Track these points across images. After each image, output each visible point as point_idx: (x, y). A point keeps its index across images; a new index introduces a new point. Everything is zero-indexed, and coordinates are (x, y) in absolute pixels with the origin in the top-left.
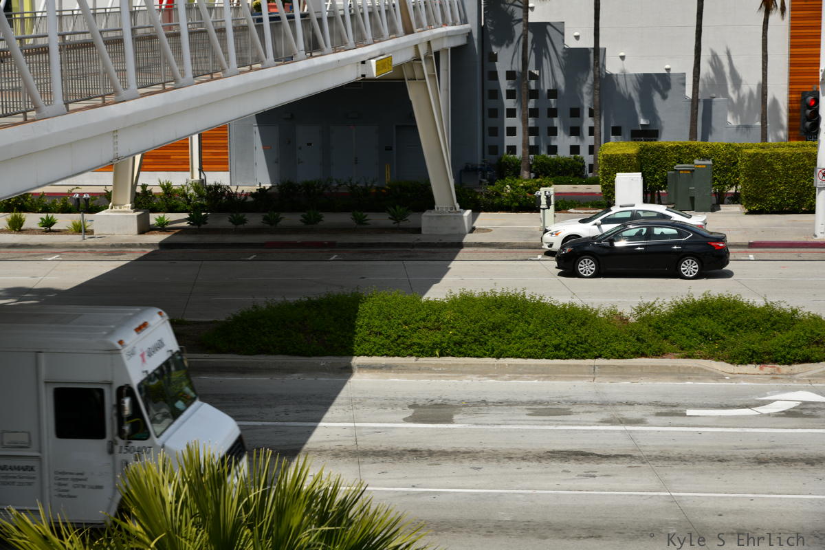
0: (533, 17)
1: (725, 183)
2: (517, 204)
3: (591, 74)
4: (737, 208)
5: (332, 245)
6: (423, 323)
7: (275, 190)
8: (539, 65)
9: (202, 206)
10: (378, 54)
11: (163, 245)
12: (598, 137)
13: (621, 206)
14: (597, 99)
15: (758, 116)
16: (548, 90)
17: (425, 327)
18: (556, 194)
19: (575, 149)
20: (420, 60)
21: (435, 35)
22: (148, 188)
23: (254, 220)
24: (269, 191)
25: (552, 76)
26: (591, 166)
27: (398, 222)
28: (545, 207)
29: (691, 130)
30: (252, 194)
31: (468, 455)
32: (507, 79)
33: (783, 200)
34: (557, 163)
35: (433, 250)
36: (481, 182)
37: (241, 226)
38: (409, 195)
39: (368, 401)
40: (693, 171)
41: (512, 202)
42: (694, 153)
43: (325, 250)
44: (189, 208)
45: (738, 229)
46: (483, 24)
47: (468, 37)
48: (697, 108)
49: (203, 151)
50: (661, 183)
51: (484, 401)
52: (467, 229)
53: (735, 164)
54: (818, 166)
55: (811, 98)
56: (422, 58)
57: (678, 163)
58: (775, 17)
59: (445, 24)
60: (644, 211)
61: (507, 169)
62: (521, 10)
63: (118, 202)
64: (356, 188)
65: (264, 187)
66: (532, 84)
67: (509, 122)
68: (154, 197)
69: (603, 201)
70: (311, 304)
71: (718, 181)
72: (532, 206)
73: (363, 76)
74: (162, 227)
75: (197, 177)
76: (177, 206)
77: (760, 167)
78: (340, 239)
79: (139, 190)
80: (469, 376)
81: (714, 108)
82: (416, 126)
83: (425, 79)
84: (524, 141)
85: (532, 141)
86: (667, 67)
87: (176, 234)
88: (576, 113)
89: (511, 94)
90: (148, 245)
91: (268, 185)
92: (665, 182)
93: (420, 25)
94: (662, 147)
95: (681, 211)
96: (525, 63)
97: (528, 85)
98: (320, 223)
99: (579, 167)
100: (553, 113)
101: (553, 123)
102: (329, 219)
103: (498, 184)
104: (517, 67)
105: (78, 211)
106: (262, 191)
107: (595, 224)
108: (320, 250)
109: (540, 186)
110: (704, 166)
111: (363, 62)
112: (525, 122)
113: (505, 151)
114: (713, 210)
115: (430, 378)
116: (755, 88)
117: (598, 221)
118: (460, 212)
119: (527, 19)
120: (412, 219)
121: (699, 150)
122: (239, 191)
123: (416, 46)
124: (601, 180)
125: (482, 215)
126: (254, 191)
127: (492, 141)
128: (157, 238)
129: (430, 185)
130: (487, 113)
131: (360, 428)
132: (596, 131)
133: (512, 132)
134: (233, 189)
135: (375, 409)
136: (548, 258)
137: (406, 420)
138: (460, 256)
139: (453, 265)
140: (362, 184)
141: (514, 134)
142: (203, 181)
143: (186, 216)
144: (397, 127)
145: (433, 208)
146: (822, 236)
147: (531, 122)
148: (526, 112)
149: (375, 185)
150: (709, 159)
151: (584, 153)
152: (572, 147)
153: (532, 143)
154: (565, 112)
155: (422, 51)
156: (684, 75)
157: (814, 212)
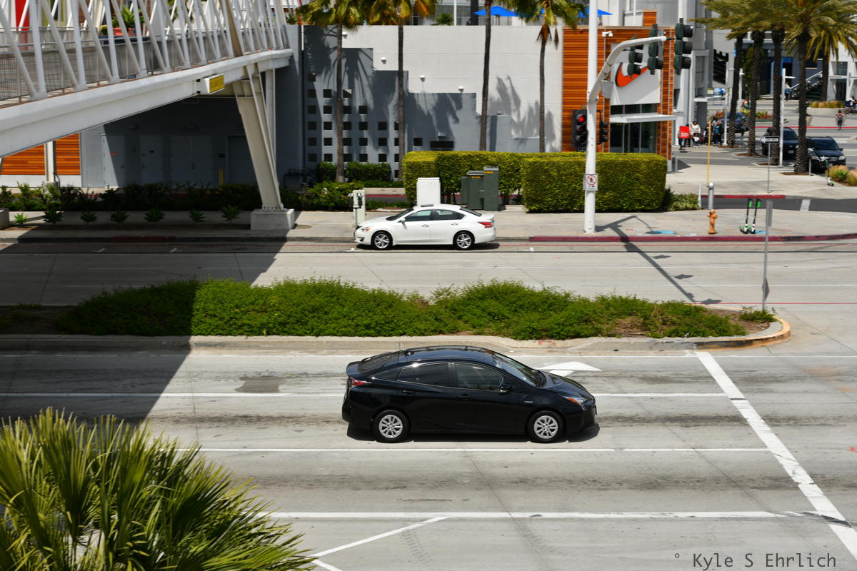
0: (346, 44)
1: (510, 187)
2: (332, 204)
3: (396, 94)
4: (520, 208)
5: (172, 239)
6: (252, 307)
7: (122, 191)
8: (351, 86)
9: (57, 205)
10: (212, 73)
11: (21, 239)
12: (402, 146)
13: (422, 206)
14: (402, 114)
15: (536, 131)
16: (360, 107)
17: (253, 310)
18: (367, 196)
19: (383, 158)
20: (248, 79)
21: (261, 58)
22: (8, 190)
23: (103, 217)
24: (116, 192)
25: (362, 96)
26: (397, 172)
27: (230, 220)
28: (357, 206)
29: (481, 141)
30: (101, 195)
31: (291, 420)
32: (325, 96)
33: (558, 201)
34: (367, 169)
35: (260, 243)
36: (302, 185)
37: (91, 223)
38: (240, 196)
39: (205, 374)
40: (483, 176)
41: (329, 202)
42: (484, 161)
43: (166, 244)
44: (44, 207)
45: (521, 226)
46: (303, 49)
47: (290, 60)
48: (486, 123)
49: (58, 157)
50: (456, 187)
51: (306, 374)
52: (290, 225)
53: (517, 170)
54: (587, 172)
55: (580, 115)
56: (250, 77)
57: (470, 169)
58: (550, 46)
59: (270, 48)
60: (442, 211)
61: (324, 174)
62: (336, 39)
64: (193, 190)
65: (112, 189)
66: (346, 102)
67: (326, 134)
68: (13, 196)
69: (407, 201)
70: (154, 291)
71: (504, 185)
72: (346, 206)
73: (199, 92)
74: (20, 224)
75: (51, 180)
76: (35, 205)
77: (538, 172)
78: (179, 234)
80: (292, 352)
81: (499, 123)
82: (245, 137)
83: (252, 96)
84: (339, 150)
85: (346, 150)
86: (461, 88)
87: (33, 229)
88: (383, 126)
89: (327, 110)
90: (8, 240)
91: (115, 187)
92: (459, 186)
93: (248, 49)
94: (456, 156)
95: (473, 210)
96: (339, 83)
97: (342, 101)
98: (162, 220)
99: (387, 172)
100: (363, 126)
101: (363, 135)
102: (170, 216)
103: (317, 187)
104: (333, 86)
106: (110, 192)
107: (400, 222)
108: (161, 244)
109: (353, 188)
110: (492, 173)
111: (198, 81)
112: (340, 134)
113: (323, 159)
114: (499, 210)
115: (259, 353)
116: (533, 105)
117: (402, 218)
118: (283, 211)
119: (341, 45)
120: (242, 217)
121: (487, 158)
122: (90, 192)
123: (245, 67)
124: (405, 183)
125: (303, 213)
126: (103, 192)
127: (311, 149)
128: (17, 233)
129: (257, 187)
130: (307, 126)
131: (198, 397)
132: (401, 142)
133: (328, 142)
134: (85, 190)
135: (211, 381)
136: (360, 250)
137: (238, 390)
138: (281, 251)
139: (278, 256)
140: (198, 187)
141: (331, 144)
142: (57, 184)
143: (42, 214)
144: (229, 137)
145: (260, 207)
146: (590, 232)
147: (345, 134)
148: (341, 125)
149: (210, 187)
150: (495, 166)
151: (390, 161)
152: (380, 155)
153: (346, 152)
154: (373, 125)
155: (251, 72)
156: (474, 95)
157: (581, 210)
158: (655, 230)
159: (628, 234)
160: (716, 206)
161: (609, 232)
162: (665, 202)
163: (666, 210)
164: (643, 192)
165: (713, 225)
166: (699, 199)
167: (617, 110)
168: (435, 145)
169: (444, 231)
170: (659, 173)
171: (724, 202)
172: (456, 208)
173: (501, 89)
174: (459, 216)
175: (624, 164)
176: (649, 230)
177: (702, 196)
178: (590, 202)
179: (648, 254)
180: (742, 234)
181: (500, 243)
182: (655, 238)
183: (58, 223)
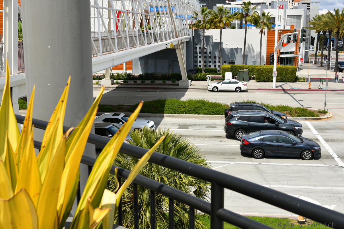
0: (206, 34)
1: (251, 75)
2: (201, 79)
3: (219, 48)
4: (254, 81)
5: (158, 88)
7: (144, 75)
8: (207, 46)
9: (126, 78)
10: (170, 42)
11: (117, 87)
13: (227, 80)
14: (221, 54)
15: (259, 59)
16: (209, 52)
18: (211, 77)
19: (215, 66)
20: (179, 44)
21: (182, 38)
22: (113, 74)
23: (139, 82)
25: (209, 49)
26: (219, 70)
27: (173, 83)
28: (208, 80)
29: (243, 62)
30: (138, 76)
31: (192, 136)
32: (199, 49)
33: (265, 79)
34: (211, 69)
35: (181, 89)
36: (193, 74)
37: (136, 83)
38: (176, 76)
39: (169, 124)
40: (244, 72)
42: (244, 67)
43: (156, 89)
44: (123, 79)
45: (254, 86)
46: (193, 36)
47: (190, 39)
48: (244, 57)
49: (127, 65)
52: (190, 85)
53: (253, 70)
54: (274, 71)
55: (272, 55)
57: (240, 70)
58: (263, 35)
59: (185, 36)
60: (232, 81)
61: (199, 71)
62: (203, 33)
63: (106, 77)
66: (205, 51)
67: (199, 59)
68: (115, 76)
69: (222, 78)
71: (249, 74)
72: (205, 80)
73: (167, 48)
74: (117, 83)
75: (125, 72)
76: (120, 78)
77: (259, 71)
78: (160, 87)
79: (111, 74)
80: (192, 119)
81: (248, 57)
82: (178, 60)
83: (180, 48)
84: (203, 64)
86: (238, 47)
87: (120, 85)
88: (215, 57)
89: (200, 53)
90: (114, 87)
92: (237, 74)
93: (179, 36)
94: (236, 66)
95: (241, 81)
96: (203, 45)
98: (155, 83)
99: (216, 70)
100: (210, 57)
101: (210, 60)
102: (157, 82)
103: (197, 74)
105: (97, 79)
106: (141, 75)
109: (207, 75)
110: (246, 71)
111: (167, 44)
112: (203, 59)
113: (198, 66)
114: (248, 81)
115: (183, 119)
116: (258, 52)
117: (221, 83)
118: (188, 80)
119: (204, 35)
120: (177, 82)
122: (135, 75)
123: (178, 41)
124: (222, 73)
125: (193, 81)
126: (139, 75)
127: (195, 64)
128: (116, 86)
129: (180, 74)
130: (194, 57)
132: (220, 62)
133: (200, 62)
134: (134, 74)
136: (209, 92)
137: (178, 128)
138: (188, 91)
139: (186, 93)
140: (164, 74)
141: (201, 62)
142: (126, 73)
143: (123, 81)
144: (173, 60)
145: (182, 80)
146: (274, 88)
147: (205, 59)
148: (204, 57)
149: (168, 74)
150: (247, 69)
151: (217, 67)
152: (214, 66)
153: (205, 65)
154: (213, 57)
155: (180, 42)
156: (242, 49)
157: (272, 82)
158: (292, 87)
159: (285, 88)
160: (311, 81)
161: (279, 88)
162: (296, 79)
163: (296, 82)
164: (290, 77)
165: (310, 86)
166: (306, 79)
167: (282, 53)
168: (230, 63)
169: (233, 87)
170: (294, 71)
171: (313, 80)
172: (236, 80)
173: (249, 48)
174: (237, 83)
175: (284, 69)
176: (290, 87)
177: (307, 78)
178: (274, 79)
179: (291, 94)
180: (318, 89)
181: (248, 90)
182: (293, 90)
183: (127, 83)
